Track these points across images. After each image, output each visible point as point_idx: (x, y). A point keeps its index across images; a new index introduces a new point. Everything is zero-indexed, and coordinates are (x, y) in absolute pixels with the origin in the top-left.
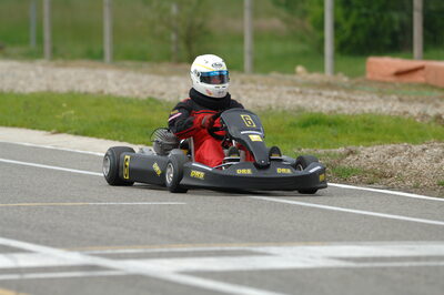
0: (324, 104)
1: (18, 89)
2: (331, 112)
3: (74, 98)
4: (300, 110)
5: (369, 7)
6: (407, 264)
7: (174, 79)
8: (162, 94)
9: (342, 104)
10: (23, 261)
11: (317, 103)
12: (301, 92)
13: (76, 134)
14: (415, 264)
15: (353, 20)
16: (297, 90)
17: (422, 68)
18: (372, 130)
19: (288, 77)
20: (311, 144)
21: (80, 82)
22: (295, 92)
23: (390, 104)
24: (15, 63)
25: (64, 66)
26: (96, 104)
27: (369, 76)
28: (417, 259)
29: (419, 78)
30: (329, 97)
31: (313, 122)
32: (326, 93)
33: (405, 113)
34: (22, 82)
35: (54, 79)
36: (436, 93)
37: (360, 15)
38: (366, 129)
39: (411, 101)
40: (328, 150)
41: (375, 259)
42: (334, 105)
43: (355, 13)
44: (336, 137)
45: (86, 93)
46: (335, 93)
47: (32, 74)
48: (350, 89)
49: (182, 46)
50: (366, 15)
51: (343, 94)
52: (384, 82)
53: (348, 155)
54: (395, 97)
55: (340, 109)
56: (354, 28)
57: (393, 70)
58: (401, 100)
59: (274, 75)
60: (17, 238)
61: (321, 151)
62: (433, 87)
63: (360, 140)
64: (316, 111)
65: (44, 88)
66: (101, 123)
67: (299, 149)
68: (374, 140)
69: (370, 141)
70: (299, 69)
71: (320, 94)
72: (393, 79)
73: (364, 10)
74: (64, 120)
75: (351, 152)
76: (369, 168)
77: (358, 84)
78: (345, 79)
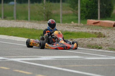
1: (5, 26)
5: (92, 8)
8: (37, 28)
13: (14, 36)
15: (88, 11)
17: (99, 22)
18: (79, 35)
19: (69, 24)
21: (19, 25)
22: (69, 27)
24: (7, 21)
25: (18, 21)
27: (87, 24)
29: (98, 24)
33: (89, 32)
34: (6, 25)
35: (14, 24)
36: (101, 28)
37: (90, 10)
43: (89, 9)
45: (20, 27)
46: (78, 28)
47: (9, 23)
49: (46, 17)
50: (92, 10)
51: (80, 28)
52: (91, 25)
57: (93, 23)
58: (91, 29)
59: (66, 23)
62: (102, 26)
65: (11, 26)
70: (72, 22)
71: (74, 28)
73: (91, 8)
77: (84, 26)
78: (83, 25)
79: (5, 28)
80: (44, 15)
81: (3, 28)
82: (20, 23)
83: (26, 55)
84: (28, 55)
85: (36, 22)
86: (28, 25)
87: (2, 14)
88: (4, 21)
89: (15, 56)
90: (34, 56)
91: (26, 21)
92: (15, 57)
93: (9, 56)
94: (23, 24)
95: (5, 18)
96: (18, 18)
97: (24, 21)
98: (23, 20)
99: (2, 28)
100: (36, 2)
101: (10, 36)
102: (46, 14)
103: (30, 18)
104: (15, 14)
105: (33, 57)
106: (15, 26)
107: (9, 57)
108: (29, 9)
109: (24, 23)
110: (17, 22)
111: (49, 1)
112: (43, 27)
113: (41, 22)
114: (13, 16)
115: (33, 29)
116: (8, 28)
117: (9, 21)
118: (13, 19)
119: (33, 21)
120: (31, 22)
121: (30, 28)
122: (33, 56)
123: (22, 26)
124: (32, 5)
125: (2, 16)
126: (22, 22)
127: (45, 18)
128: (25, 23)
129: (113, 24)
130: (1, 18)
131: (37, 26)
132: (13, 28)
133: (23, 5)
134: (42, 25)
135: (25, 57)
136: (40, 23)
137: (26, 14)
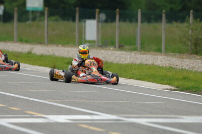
1: (121, 62)
3: (141, 66)
7: (186, 60)
8: (177, 65)
10: (95, 117)
13: (136, 79)
21: (146, 60)
26: (149, 69)
35: (137, 59)
47: (128, 56)
49: (193, 47)
60: (96, 111)
65: (131, 62)
66: (147, 75)
74: (133, 74)
79: (121, 65)
80: (190, 43)
81: (117, 64)
82: (148, 56)
83: (157, 114)
84: (161, 114)
85: (175, 55)
86: (161, 60)
87: (117, 40)
88: (118, 53)
89: (139, 114)
90: (171, 116)
91: (158, 53)
92: (138, 116)
93: (127, 114)
94: (154, 59)
95: (121, 47)
96: (144, 48)
97: (155, 53)
98: (152, 53)
99: (115, 64)
100: (176, 21)
101: (130, 78)
102: (193, 41)
103: (166, 49)
104: (139, 41)
105: (168, 116)
106: (138, 62)
107: (127, 116)
108: (163, 33)
109: (153, 56)
110: (142, 56)
111: (198, 20)
112: (187, 65)
113: (184, 56)
114: (135, 44)
115: (170, 69)
116: (126, 65)
117: (129, 53)
118: (135, 49)
119: (171, 54)
120: (166, 55)
121: (165, 66)
122: (169, 114)
123: (150, 62)
124: (168, 25)
125: (117, 44)
126: (150, 56)
127: (191, 48)
128: (156, 57)
130: (115, 47)
131: (178, 64)
132: (135, 65)
133: (154, 25)
134: (186, 62)
135: (156, 116)
136: (183, 58)
137: (158, 41)
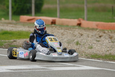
0: (8, 28)
2: (10, 30)
4: (2, 30)
6: (27, 71)
9: (13, 28)
11: (7, 28)
12: (3, 25)
14: (29, 71)
16: (2, 24)
20: (4, 39)
23: (25, 28)
27: (21, 21)
28: (30, 69)
30: (10, 26)
31: (5, 33)
32: (9, 25)
33: (29, 30)
38: (19, 35)
39: (31, 27)
40: (9, 41)
41: (19, 70)
42: (11, 28)
44: (11, 37)
46: (12, 25)
48: (16, 24)
51: (14, 26)
52: (25, 23)
53: (14, 42)
54: (27, 26)
55: (12, 29)
56: (17, 8)
57: (27, 19)
58: (29, 27)
61: (7, 41)
63: (17, 38)
64: (6, 30)
67: (1, 40)
68: (21, 38)
69: (20, 38)
70: (3, 19)
72: (27, 22)
75: (15, 41)
76: (19, 45)
78: (14, 22)
129: (51, 21)
